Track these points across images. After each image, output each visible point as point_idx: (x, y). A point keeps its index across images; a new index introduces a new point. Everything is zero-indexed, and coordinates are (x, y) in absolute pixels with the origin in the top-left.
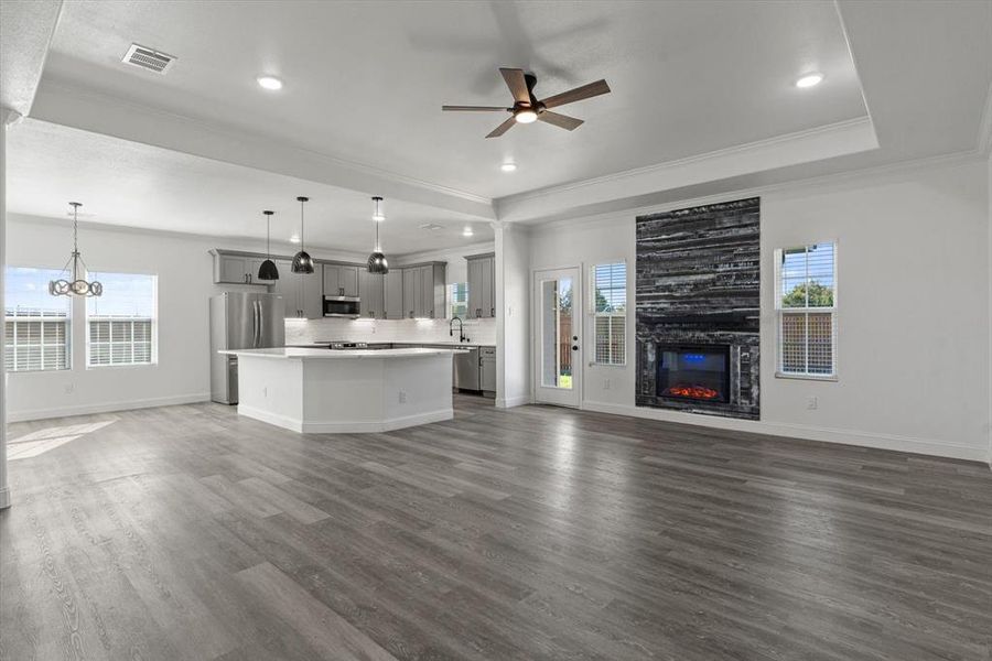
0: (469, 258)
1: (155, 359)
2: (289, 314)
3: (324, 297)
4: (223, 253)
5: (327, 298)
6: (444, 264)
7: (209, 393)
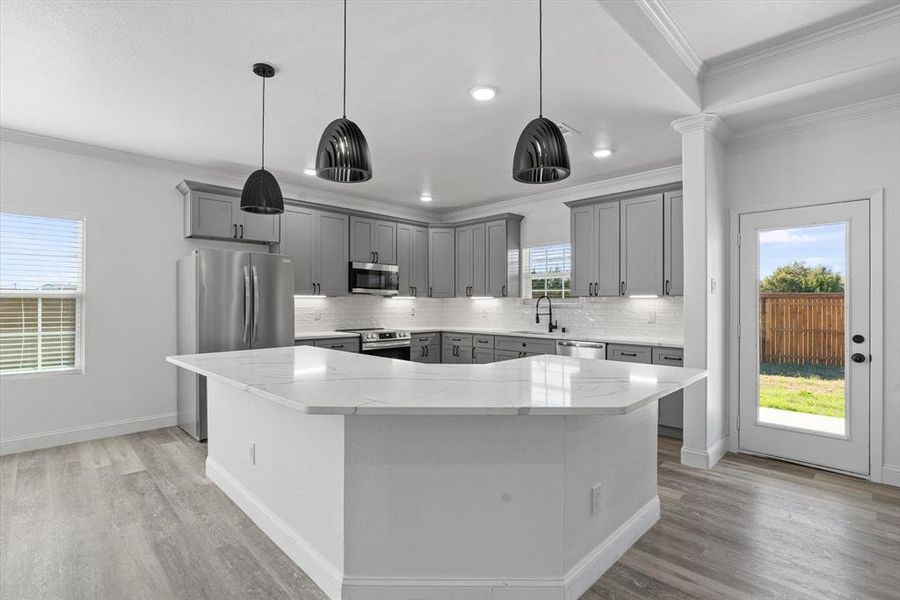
0: (572, 205)
1: (80, 361)
2: (301, 290)
3: (350, 264)
4: (197, 188)
5: (356, 266)
6: (518, 219)
7: (175, 414)
